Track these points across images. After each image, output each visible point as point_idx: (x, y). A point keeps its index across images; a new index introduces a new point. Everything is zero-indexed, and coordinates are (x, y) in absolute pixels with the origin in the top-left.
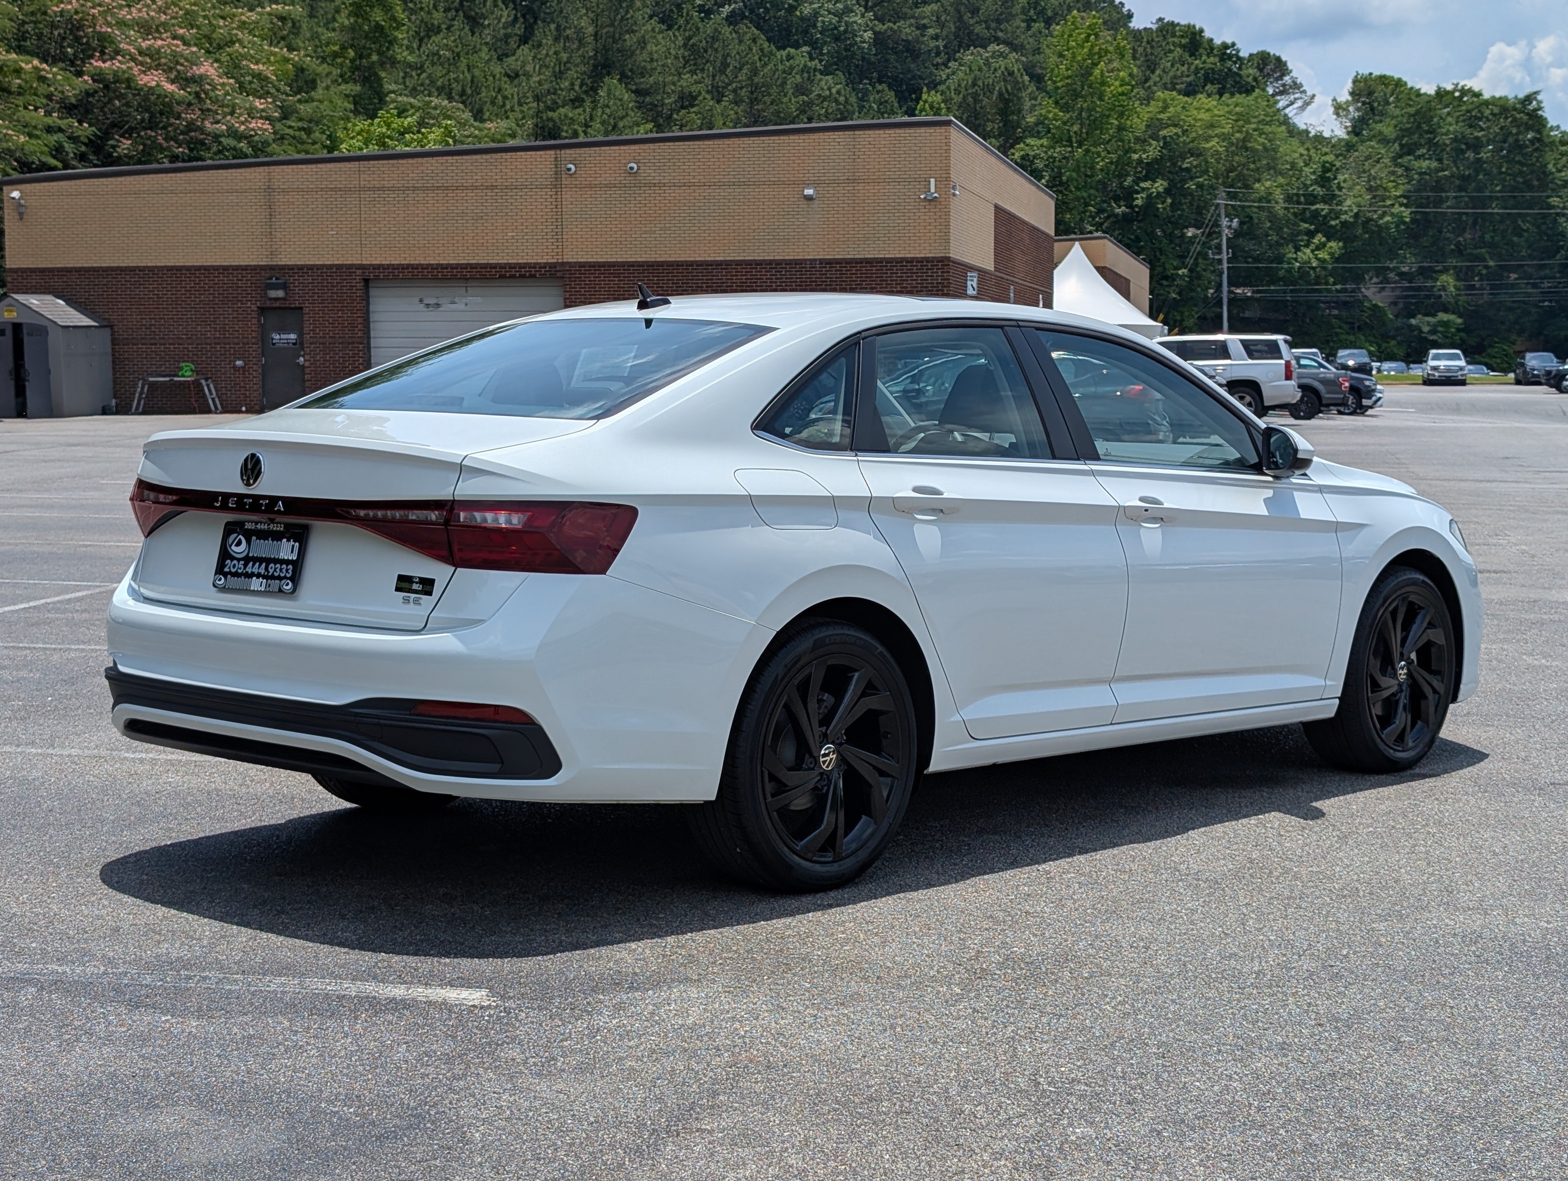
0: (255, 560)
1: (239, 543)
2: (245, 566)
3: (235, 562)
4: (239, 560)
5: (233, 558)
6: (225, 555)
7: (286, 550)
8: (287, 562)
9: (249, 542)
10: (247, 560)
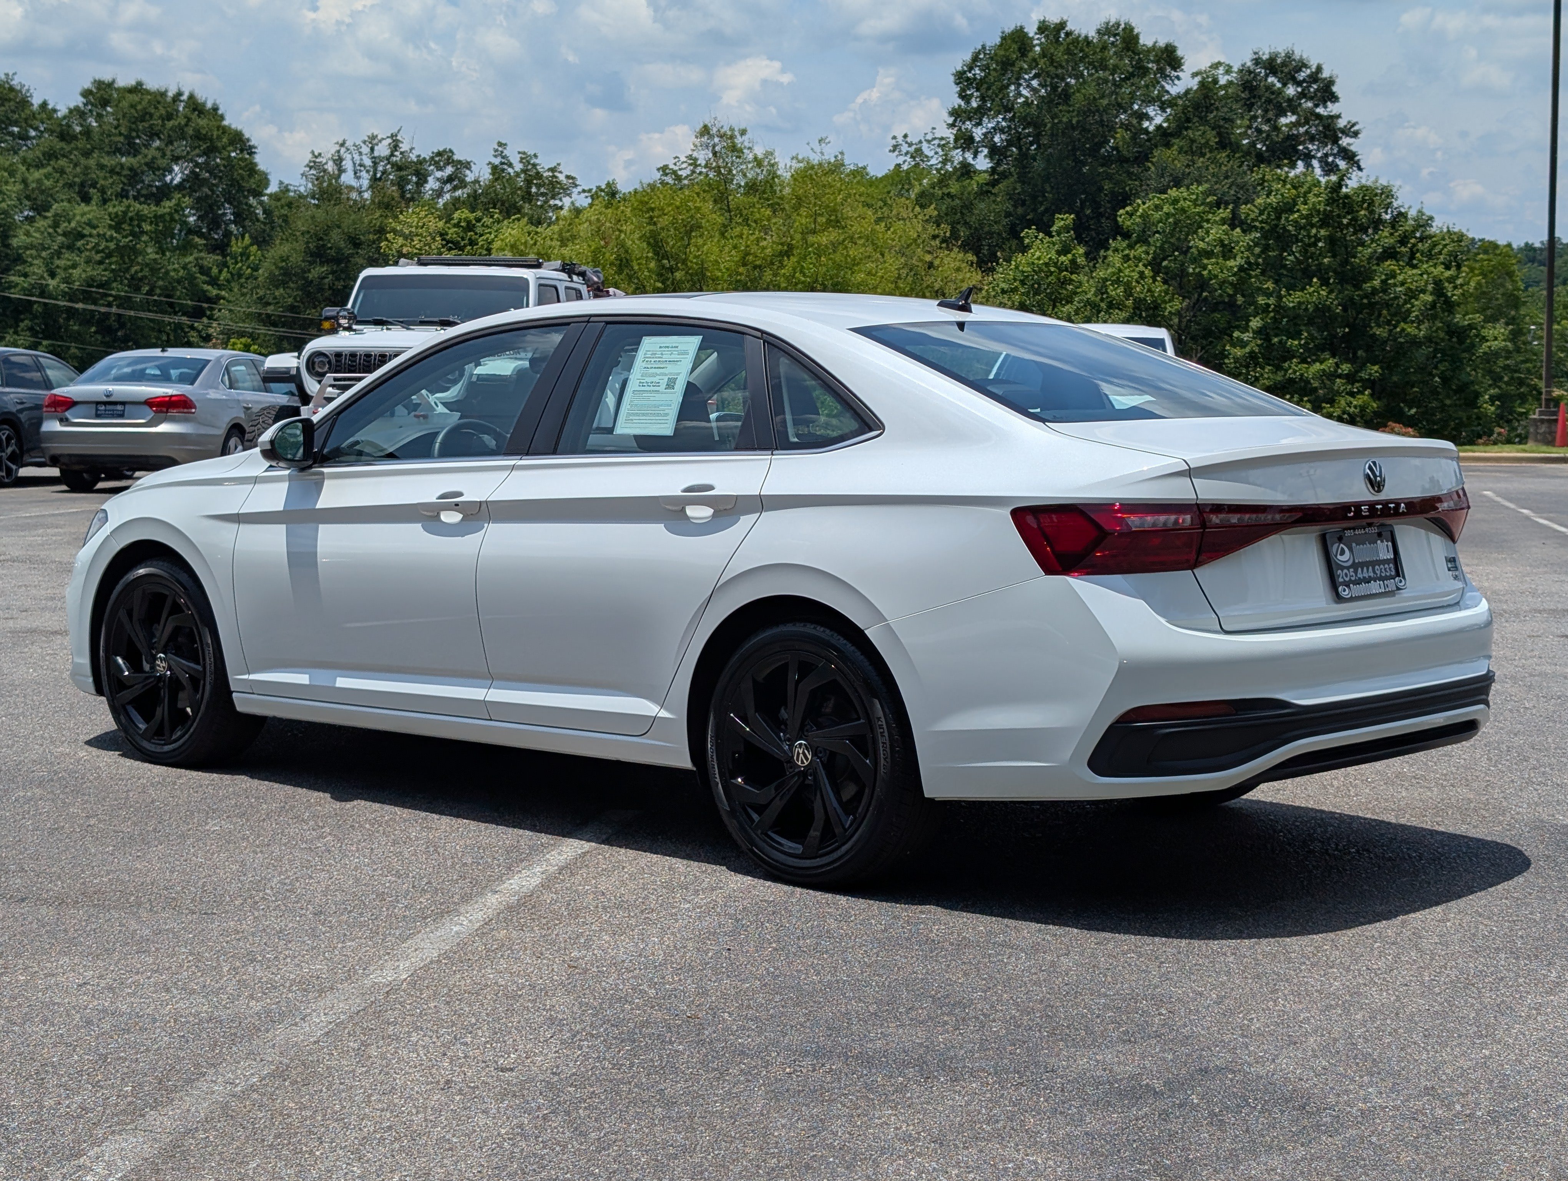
0: (1363, 565)
1: (1343, 553)
2: (1356, 572)
3: (1345, 571)
4: (1348, 568)
5: (1342, 568)
6: (1331, 568)
7: (1384, 551)
8: (1386, 561)
9: (1351, 550)
10: (1355, 566)
